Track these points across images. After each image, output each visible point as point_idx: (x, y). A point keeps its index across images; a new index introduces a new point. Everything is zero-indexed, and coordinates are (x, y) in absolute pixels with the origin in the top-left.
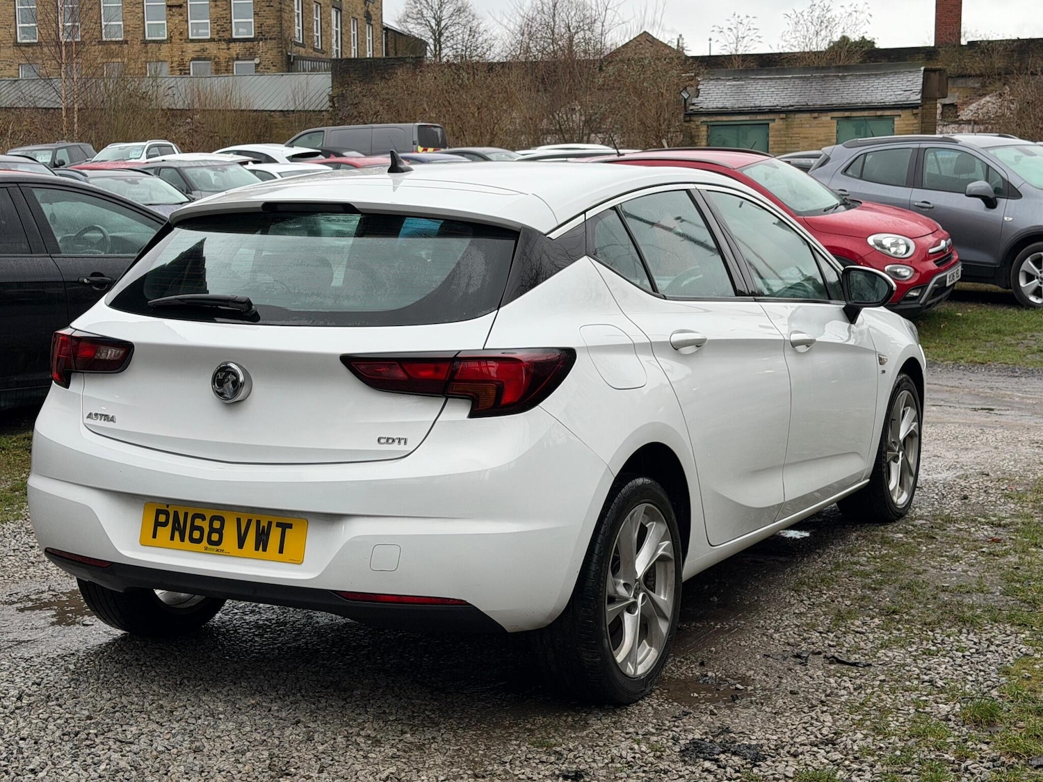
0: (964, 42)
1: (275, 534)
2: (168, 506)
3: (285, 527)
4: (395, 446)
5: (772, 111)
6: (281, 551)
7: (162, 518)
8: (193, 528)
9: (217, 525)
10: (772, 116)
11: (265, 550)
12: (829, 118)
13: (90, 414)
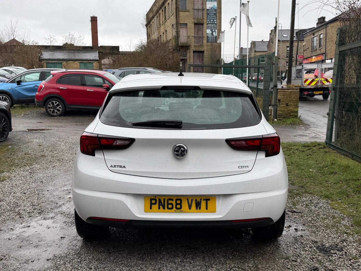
0: (99, 46)
1: (203, 204)
2: (155, 197)
3: (207, 200)
4: (245, 169)
5: (63, 60)
6: (207, 209)
7: (153, 202)
8: (168, 204)
9: (179, 202)
10: (63, 61)
11: (200, 209)
12: (77, 62)
13: (112, 165)
